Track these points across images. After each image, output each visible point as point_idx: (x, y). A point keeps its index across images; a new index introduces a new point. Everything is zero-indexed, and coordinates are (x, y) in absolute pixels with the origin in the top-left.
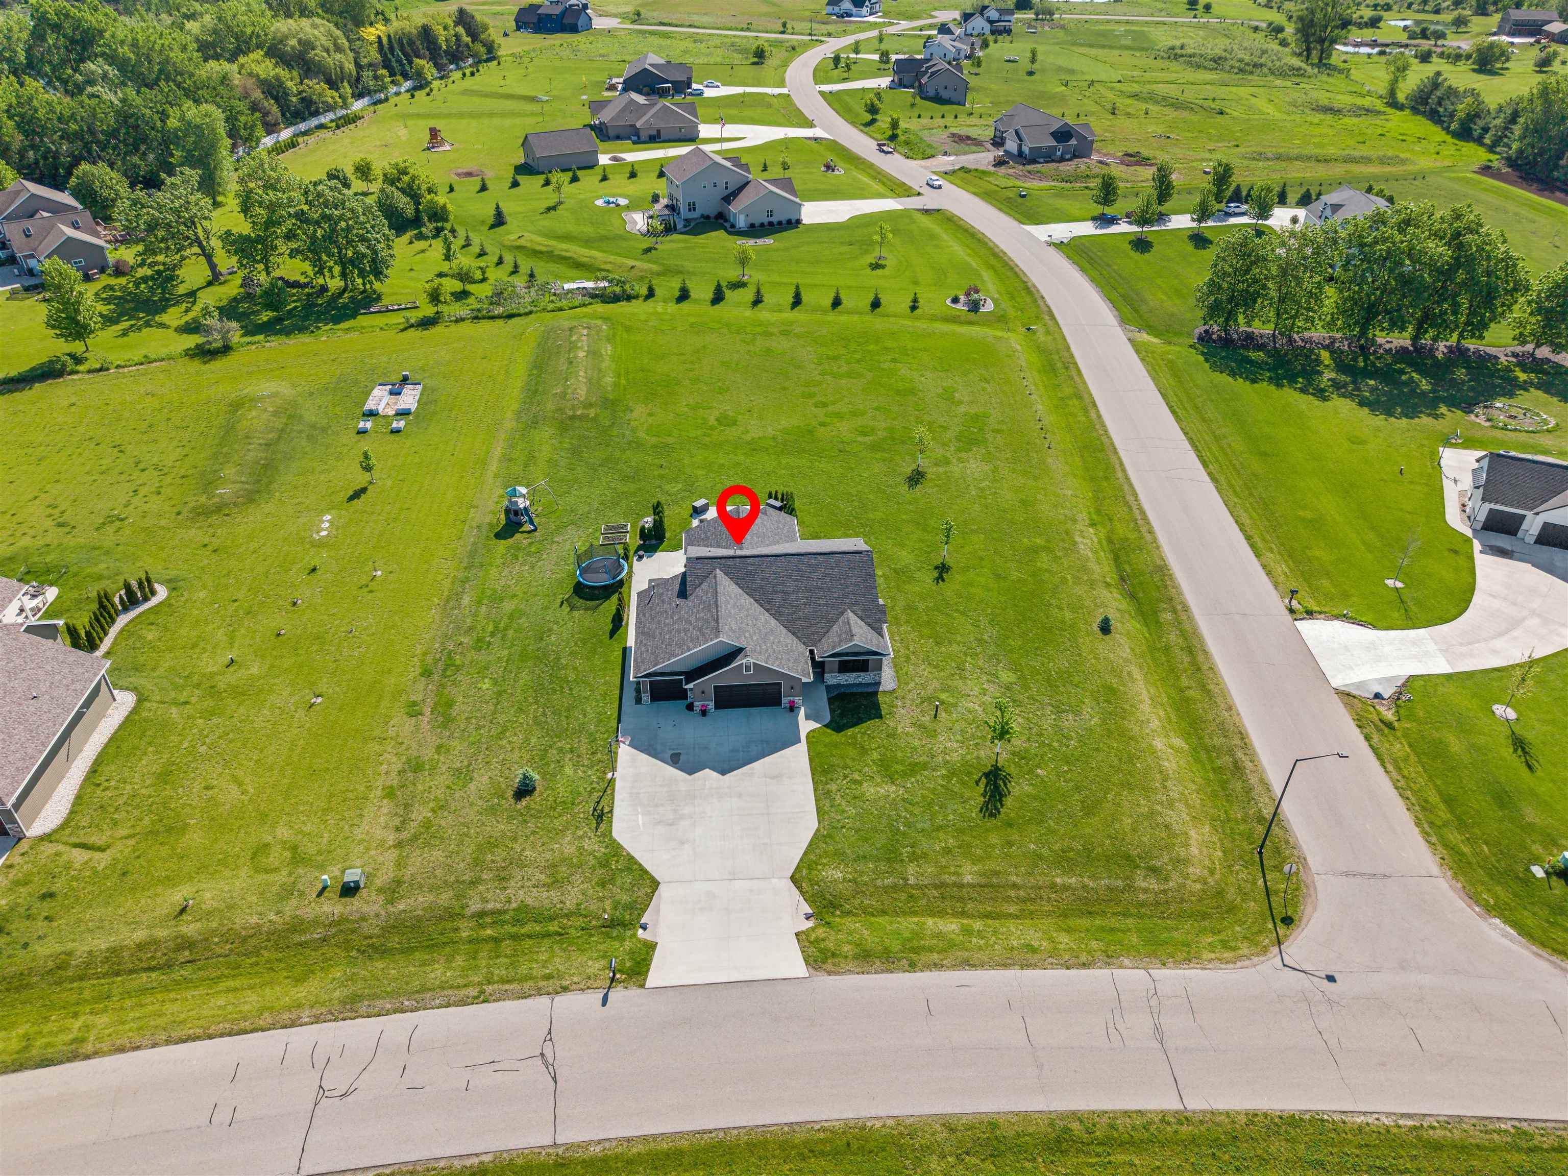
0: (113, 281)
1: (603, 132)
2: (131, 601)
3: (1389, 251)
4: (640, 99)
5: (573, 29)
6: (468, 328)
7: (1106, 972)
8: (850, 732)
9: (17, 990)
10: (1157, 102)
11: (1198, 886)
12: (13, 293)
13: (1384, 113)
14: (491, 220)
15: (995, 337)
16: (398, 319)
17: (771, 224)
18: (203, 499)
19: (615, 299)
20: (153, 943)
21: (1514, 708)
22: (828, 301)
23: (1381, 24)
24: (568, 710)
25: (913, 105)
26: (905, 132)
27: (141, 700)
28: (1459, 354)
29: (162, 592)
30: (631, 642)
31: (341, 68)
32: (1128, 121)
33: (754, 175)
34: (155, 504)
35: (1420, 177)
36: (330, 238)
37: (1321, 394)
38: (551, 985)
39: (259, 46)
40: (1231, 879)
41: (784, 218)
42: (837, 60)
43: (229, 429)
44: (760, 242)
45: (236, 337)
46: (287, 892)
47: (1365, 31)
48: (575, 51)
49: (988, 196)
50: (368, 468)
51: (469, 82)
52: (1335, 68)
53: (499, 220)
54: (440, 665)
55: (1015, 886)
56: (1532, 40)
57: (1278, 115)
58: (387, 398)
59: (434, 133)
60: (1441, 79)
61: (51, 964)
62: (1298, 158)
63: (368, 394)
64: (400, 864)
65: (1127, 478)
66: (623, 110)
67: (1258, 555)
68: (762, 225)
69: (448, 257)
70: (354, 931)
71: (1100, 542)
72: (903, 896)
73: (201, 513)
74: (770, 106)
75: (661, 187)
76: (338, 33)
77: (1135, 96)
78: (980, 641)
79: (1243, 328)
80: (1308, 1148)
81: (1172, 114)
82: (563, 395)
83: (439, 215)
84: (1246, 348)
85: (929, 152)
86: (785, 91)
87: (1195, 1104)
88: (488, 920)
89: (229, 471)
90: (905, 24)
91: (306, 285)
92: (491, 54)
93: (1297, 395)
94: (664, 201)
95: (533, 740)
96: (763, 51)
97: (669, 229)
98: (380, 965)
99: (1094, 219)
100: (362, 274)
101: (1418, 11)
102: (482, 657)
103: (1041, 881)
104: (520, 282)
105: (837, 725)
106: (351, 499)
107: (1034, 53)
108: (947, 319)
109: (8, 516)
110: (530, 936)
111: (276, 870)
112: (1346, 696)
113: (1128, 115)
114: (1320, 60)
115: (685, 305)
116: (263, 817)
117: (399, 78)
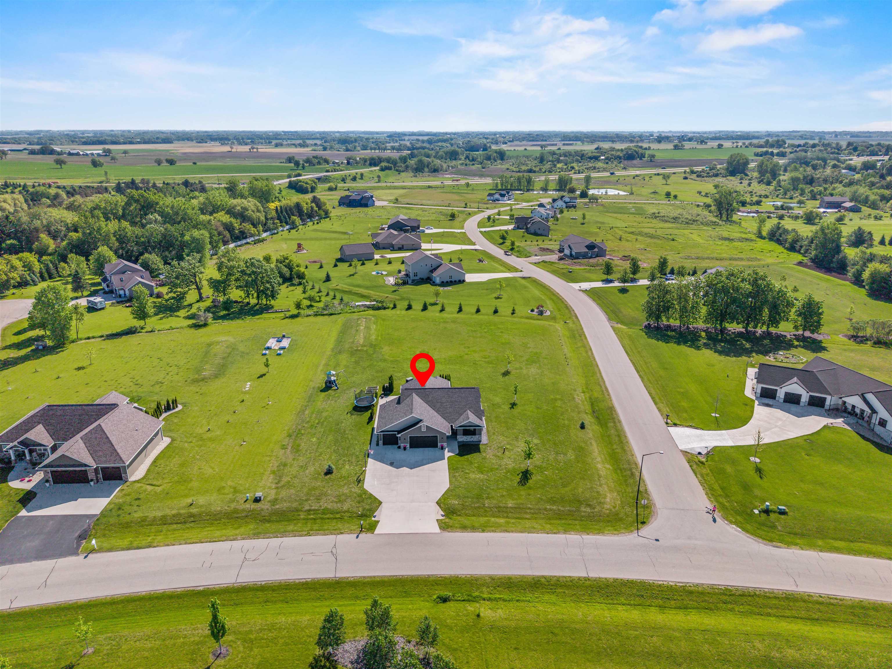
0: (155, 300)
1: (377, 246)
2: (168, 408)
3: (723, 286)
4: (395, 233)
5: (366, 206)
6: (312, 319)
7: (564, 536)
8: (466, 457)
9: (126, 528)
10: (642, 236)
11: (608, 511)
12: (113, 303)
13: (755, 241)
14: (324, 279)
15: (549, 325)
16: (282, 315)
17: (451, 282)
18: (197, 376)
19: (379, 308)
20: (179, 515)
21: (759, 458)
22: (475, 310)
23: (762, 204)
24: (348, 448)
25: (523, 236)
26: (518, 247)
27: (173, 440)
28: (768, 334)
29: (180, 407)
30: (375, 426)
31: (259, 219)
32: (627, 243)
33: (445, 262)
34: (176, 378)
35: (766, 266)
36: (255, 281)
37: (698, 348)
38: (336, 532)
39: (223, 210)
40: (623, 510)
41: (457, 280)
42: (489, 218)
43: (207, 353)
44: (445, 288)
45: (210, 321)
46: (232, 501)
47: (754, 207)
48: (366, 214)
49: (554, 272)
50: (267, 365)
51: (316, 227)
52: (734, 222)
53: (328, 279)
54: (295, 434)
55: (529, 508)
56: (837, 210)
57: (701, 241)
58: (275, 343)
59: (299, 246)
60: (780, 225)
61: (139, 520)
62: (708, 258)
63: (267, 342)
64: (276, 494)
65: (602, 376)
66: (386, 237)
67: (656, 404)
68: (447, 282)
69: (304, 292)
70: (258, 514)
71: (586, 398)
72: (483, 510)
73: (195, 381)
74: (456, 237)
75: (403, 267)
76: (259, 204)
77: (632, 233)
78: (526, 429)
79: (665, 323)
80: (638, 590)
81: (649, 240)
82: (353, 342)
83: (301, 276)
84: (667, 331)
85: (528, 255)
86: (463, 231)
87: (593, 575)
88: (312, 512)
89: (207, 367)
90: (525, 204)
91: (240, 302)
92: (327, 215)
93: (686, 348)
94: (403, 273)
95: (333, 457)
96: (454, 215)
97: (405, 283)
98: (268, 525)
99: (603, 281)
100: (267, 297)
101: (782, 198)
102: (313, 431)
103: (541, 507)
104: (336, 302)
105: (461, 454)
106: (259, 377)
107: (584, 215)
108: (527, 318)
109: (114, 381)
110: (328, 519)
111: (228, 494)
112: (685, 453)
113: (628, 241)
114: (727, 218)
115: (410, 312)
116: (222, 479)
117: (284, 224)
